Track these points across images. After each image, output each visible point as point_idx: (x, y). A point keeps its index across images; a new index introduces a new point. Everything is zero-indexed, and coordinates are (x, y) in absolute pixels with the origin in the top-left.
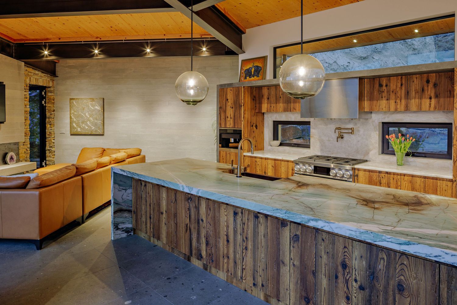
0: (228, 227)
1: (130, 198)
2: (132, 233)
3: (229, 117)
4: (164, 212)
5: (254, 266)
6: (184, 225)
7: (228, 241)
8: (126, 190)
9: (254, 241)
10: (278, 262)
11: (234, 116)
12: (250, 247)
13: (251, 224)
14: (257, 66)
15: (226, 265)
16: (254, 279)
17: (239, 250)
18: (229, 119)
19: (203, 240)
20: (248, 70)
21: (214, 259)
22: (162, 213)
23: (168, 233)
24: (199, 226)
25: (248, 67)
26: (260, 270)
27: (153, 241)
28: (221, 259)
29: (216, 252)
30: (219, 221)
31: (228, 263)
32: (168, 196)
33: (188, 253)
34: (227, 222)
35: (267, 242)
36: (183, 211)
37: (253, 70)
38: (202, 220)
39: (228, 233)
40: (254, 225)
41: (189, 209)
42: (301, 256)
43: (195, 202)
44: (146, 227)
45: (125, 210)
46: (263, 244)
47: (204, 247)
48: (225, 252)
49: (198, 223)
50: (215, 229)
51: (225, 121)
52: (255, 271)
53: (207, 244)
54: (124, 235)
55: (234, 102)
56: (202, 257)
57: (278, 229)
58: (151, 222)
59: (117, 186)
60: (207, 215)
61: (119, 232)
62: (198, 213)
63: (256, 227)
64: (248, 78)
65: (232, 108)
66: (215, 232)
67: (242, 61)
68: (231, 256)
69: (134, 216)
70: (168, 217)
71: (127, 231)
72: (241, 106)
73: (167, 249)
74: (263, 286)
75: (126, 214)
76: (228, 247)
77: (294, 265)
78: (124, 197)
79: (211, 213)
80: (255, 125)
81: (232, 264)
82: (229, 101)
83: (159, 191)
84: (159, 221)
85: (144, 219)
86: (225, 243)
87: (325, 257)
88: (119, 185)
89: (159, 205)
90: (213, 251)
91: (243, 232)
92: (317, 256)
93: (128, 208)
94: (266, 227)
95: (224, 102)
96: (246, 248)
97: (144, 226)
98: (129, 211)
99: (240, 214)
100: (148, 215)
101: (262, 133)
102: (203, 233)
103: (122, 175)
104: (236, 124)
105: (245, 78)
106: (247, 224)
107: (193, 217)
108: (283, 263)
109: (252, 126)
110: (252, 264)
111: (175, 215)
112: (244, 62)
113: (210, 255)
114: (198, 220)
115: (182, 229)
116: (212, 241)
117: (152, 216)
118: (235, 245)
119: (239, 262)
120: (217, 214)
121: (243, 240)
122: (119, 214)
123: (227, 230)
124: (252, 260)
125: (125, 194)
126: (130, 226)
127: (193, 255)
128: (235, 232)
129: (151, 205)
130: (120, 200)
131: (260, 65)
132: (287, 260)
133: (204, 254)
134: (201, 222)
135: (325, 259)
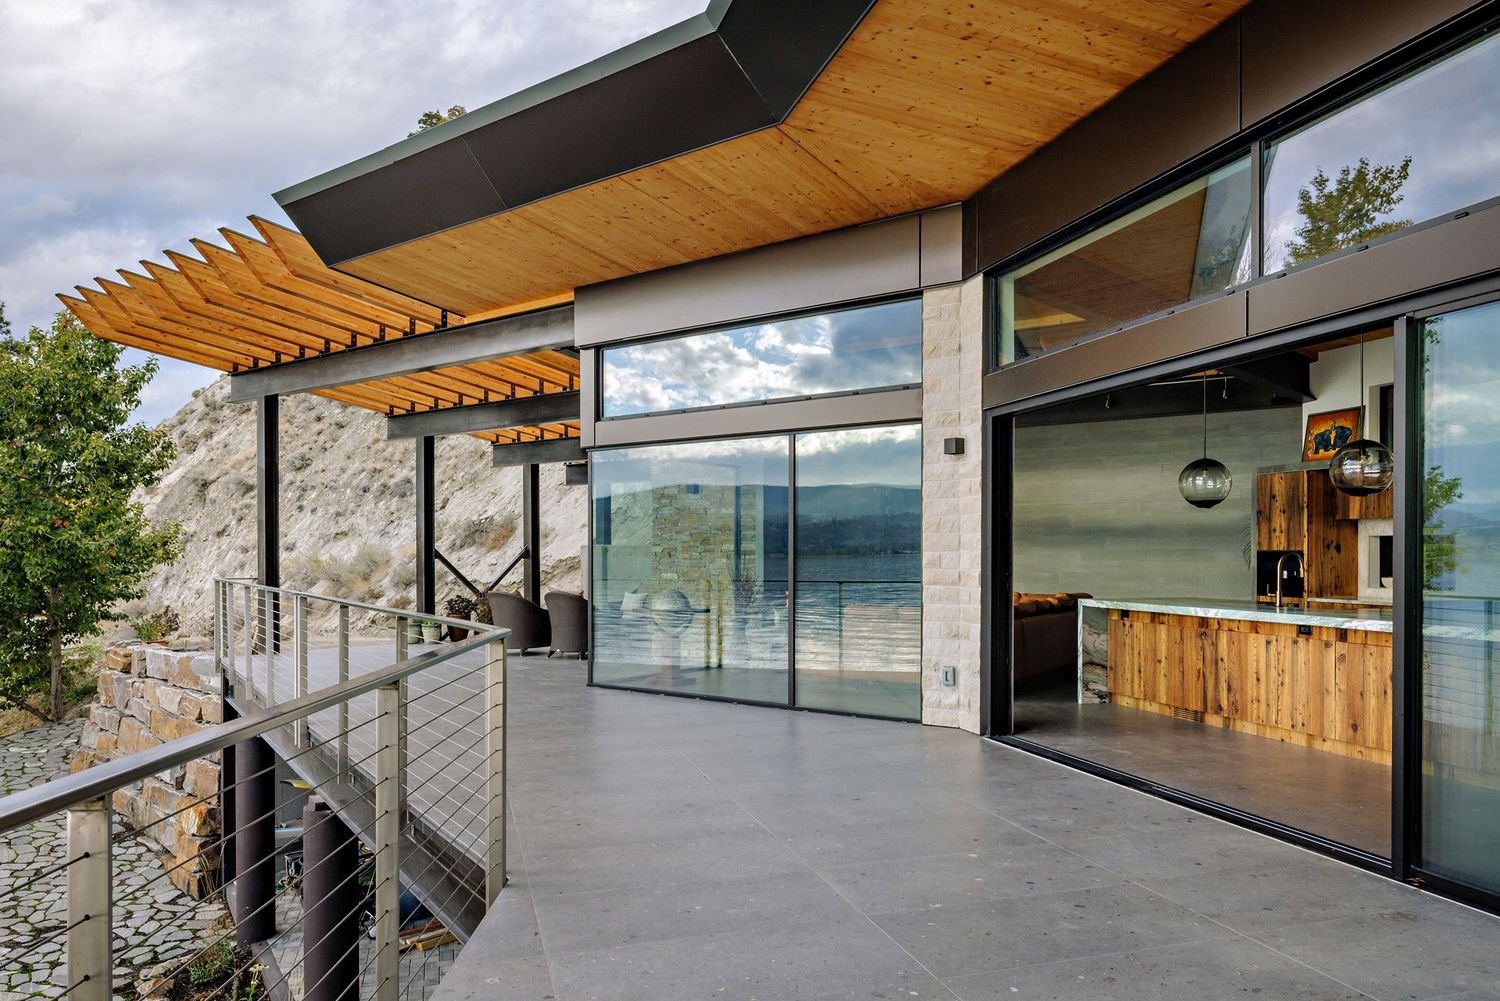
0: (1258, 661)
1: (1104, 648)
2: (1107, 701)
3: (1278, 530)
4: (1164, 659)
5: (1292, 703)
6: (1195, 671)
7: (1258, 680)
8: (1099, 635)
9: (1292, 673)
10: (1322, 692)
11: (1289, 528)
12: (1287, 681)
13: (1288, 653)
14: (1342, 428)
15: (1255, 712)
16: (1292, 720)
17: (1273, 687)
18: (1278, 533)
19: (1224, 686)
20: (1322, 435)
21: (1239, 708)
22: (1160, 662)
23: (1168, 688)
24: (1217, 669)
25: (1322, 430)
26: (1300, 708)
27: (1144, 707)
28: (1249, 705)
29: (1242, 698)
30: (1246, 657)
31: (1258, 708)
32: (1169, 635)
33: (1199, 708)
34: (1257, 655)
35: (1308, 669)
36: (1194, 653)
37: (1333, 436)
38: (1222, 660)
39: (1258, 669)
40: (1293, 652)
41: (1203, 648)
42: (1348, 677)
43: (1211, 637)
44: (1132, 687)
45: (1098, 665)
46: (1303, 672)
47: (1224, 695)
48: (1255, 695)
49: (1217, 663)
50: (1241, 668)
51: (1270, 538)
52: (1294, 709)
53: (1229, 689)
54: (1097, 700)
55: (1288, 500)
56: (1221, 709)
57: (1321, 652)
58: (1140, 678)
59: (1087, 627)
60: (1230, 650)
61: (1089, 694)
62: (1216, 651)
63: (1294, 654)
64: (1321, 451)
65: (1284, 512)
66: (1242, 672)
67: (1310, 416)
68: (1263, 698)
69: (1112, 675)
70: (1170, 665)
71: (1101, 695)
72: (1303, 508)
73: (1168, 714)
74: (1303, 725)
75: (1099, 671)
76: (1258, 688)
77: (1340, 690)
78: (1097, 644)
79: (1235, 649)
80: (1334, 544)
81: (1263, 707)
82: (1277, 498)
83: (1155, 631)
84: (1155, 673)
85: (1128, 675)
86: (1255, 682)
87: (1373, 673)
88: (1091, 627)
89: (1155, 651)
90: (1238, 697)
91: (1278, 664)
92: (1365, 674)
93: (1101, 662)
94: (1308, 652)
95: (1267, 500)
96: (1282, 684)
97: (1128, 685)
98: (1104, 667)
99: (1274, 642)
100: (1136, 669)
101: (1353, 562)
102: (1223, 676)
103: (1099, 608)
104: (1292, 543)
105: (1317, 452)
106: (1284, 653)
107: (1208, 658)
108: (1327, 690)
109: (1328, 547)
110: (1290, 700)
111: (1181, 660)
112: (1315, 419)
113: (1233, 705)
114: (1217, 661)
115: (1191, 677)
116: (1235, 684)
117: (1142, 669)
118: (1267, 682)
119: (1273, 703)
120: (1243, 648)
121: (1279, 675)
122: (1090, 668)
123: (1257, 665)
124: (1289, 696)
125: (1098, 640)
126: (1104, 689)
127: (1209, 710)
128: (1268, 666)
129: (1142, 653)
130: (1090, 647)
131: (1348, 425)
132: (1332, 688)
133: (1224, 704)
134: (1219, 661)
135: (1373, 676)
